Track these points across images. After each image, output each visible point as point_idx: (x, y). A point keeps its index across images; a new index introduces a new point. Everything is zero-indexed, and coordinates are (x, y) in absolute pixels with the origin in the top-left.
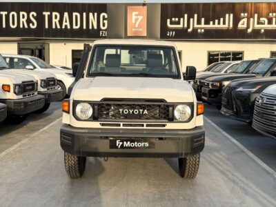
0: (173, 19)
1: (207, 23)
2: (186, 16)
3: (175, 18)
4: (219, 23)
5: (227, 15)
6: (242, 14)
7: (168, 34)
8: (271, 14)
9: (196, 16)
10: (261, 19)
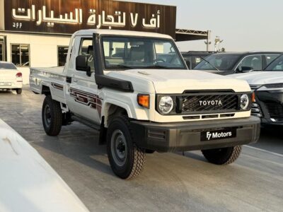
0: (19, 9)
1: (56, 16)
2: (33, 7)
3: (21, 8)
4: (69, 18)
5: (77, 10)
6: (91, 10)
7: (14, 26)
8: (116, 12)
9: (44, 8)
10: (109, 16)
